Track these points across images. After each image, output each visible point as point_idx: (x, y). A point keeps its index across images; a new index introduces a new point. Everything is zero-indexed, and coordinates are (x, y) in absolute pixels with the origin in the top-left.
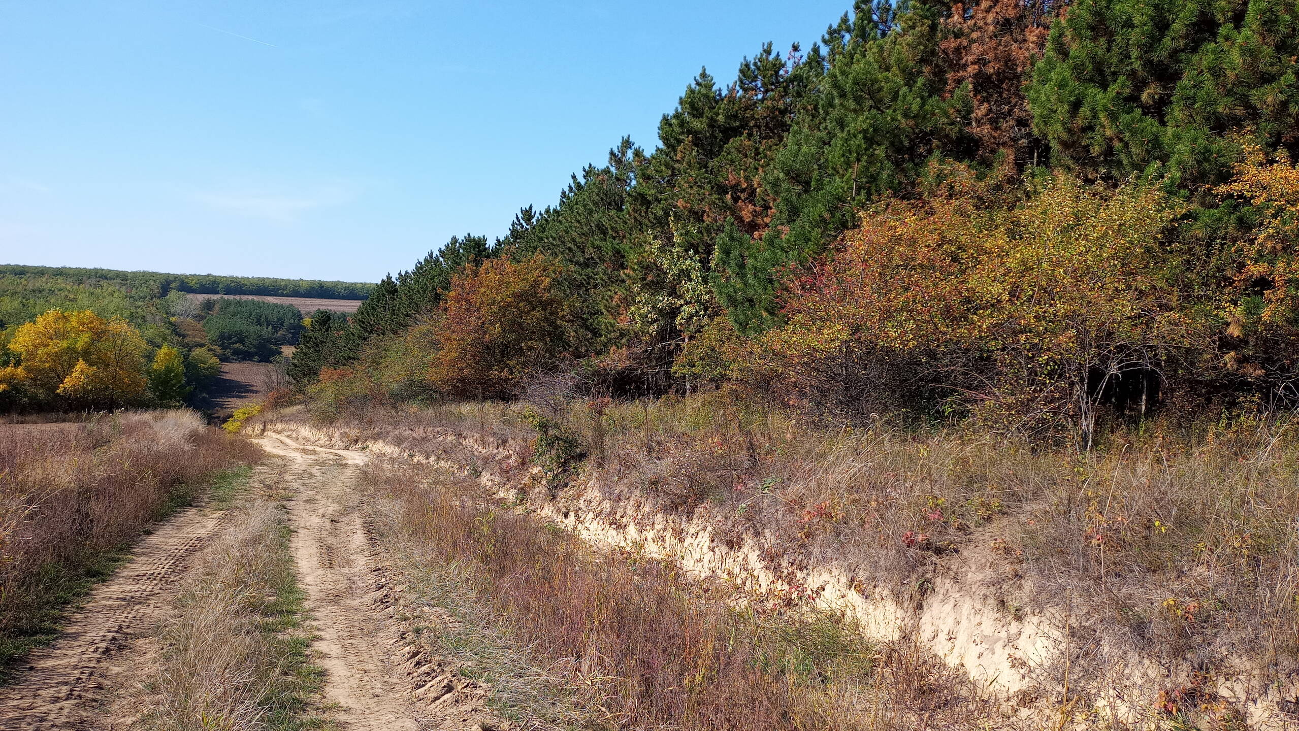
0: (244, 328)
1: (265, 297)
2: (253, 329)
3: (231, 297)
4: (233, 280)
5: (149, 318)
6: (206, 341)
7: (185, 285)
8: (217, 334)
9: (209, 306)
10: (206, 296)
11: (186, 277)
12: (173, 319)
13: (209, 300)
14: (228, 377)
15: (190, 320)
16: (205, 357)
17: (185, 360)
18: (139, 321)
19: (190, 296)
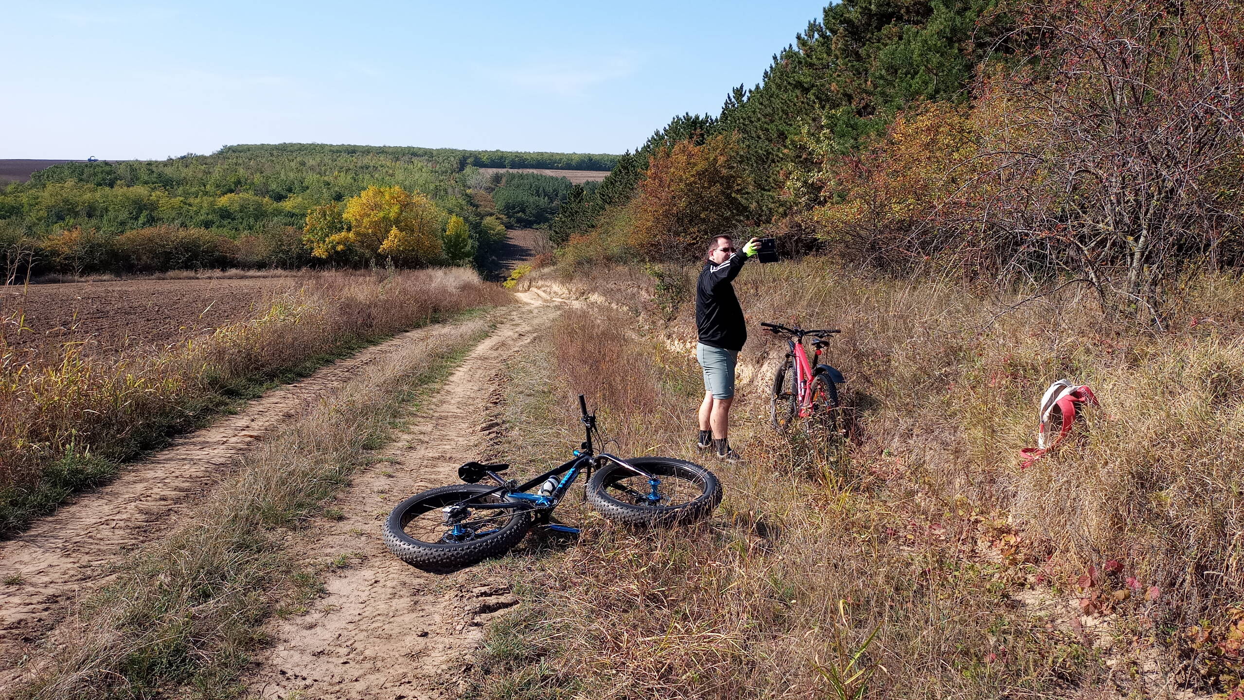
0: (525, 198)
1: (544, 170)
2: (533, 199)
3: (515, 171)
4: (517, 155)
5: (450, 191)
6: (495, 211)
7: (478, 160)
8: (503, 204)
9: (497, 179)
10: (495, 170)
11: (479, 153)
12: (468, 191)
13: (497, 174)
14: (512, 242)
15: (482, 192)
16: (494, 224)
17: (476, 226)
18: (442, 193)
19: (482, 170)
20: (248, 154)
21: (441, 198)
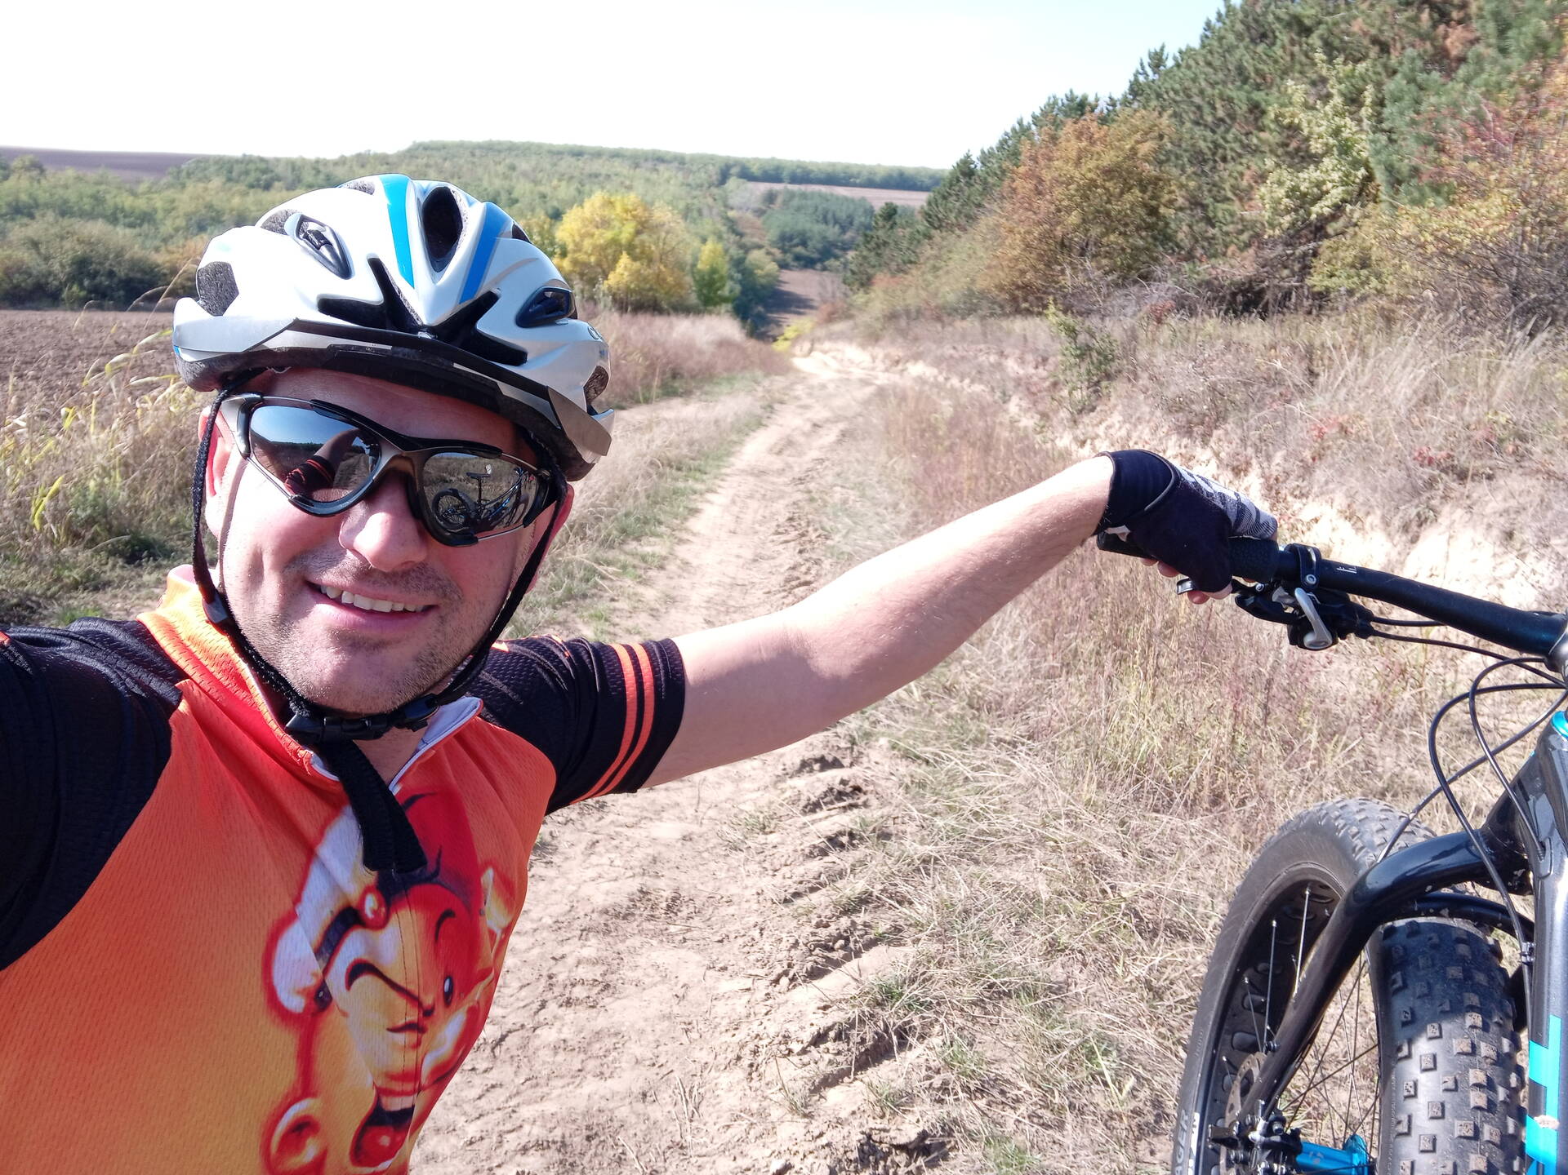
0: (808, 227)
1: (835, 188)
2: (818, 228)
3: (795, 188)
4: (800, 166)
5: (705, 212)
6: (765, 242)
7: (746, 171)
8: (777, 234)
9: (770, 198)
10: (768, 186)
11: (748, 161)
12: (731, 214)
13: (771, 191)
14: (785, 288)
15: (749, 215)
16: (763, 262)
17: (738, 263)
18: (695, 214)
19: (751, 185)
20: (443, 153)
21: (694, 221)
